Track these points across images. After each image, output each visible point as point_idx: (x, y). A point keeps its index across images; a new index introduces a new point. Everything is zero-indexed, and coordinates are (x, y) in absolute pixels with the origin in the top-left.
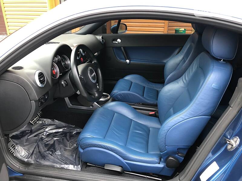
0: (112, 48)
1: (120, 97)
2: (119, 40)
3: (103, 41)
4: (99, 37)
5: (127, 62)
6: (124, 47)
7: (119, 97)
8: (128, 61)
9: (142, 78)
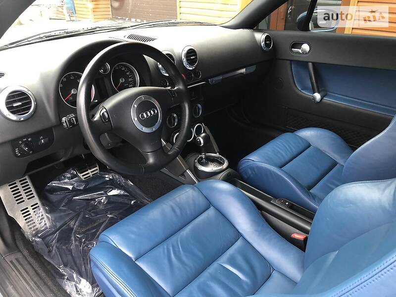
0: (288, 62)
1: (252, 173)
2: (306, 47)
3: (267, 45)
4: (260, 37)
5: (314, 98)
6: (313, 64)
7: (250, 172)
8: (318, 96)
9: (339, 141)
